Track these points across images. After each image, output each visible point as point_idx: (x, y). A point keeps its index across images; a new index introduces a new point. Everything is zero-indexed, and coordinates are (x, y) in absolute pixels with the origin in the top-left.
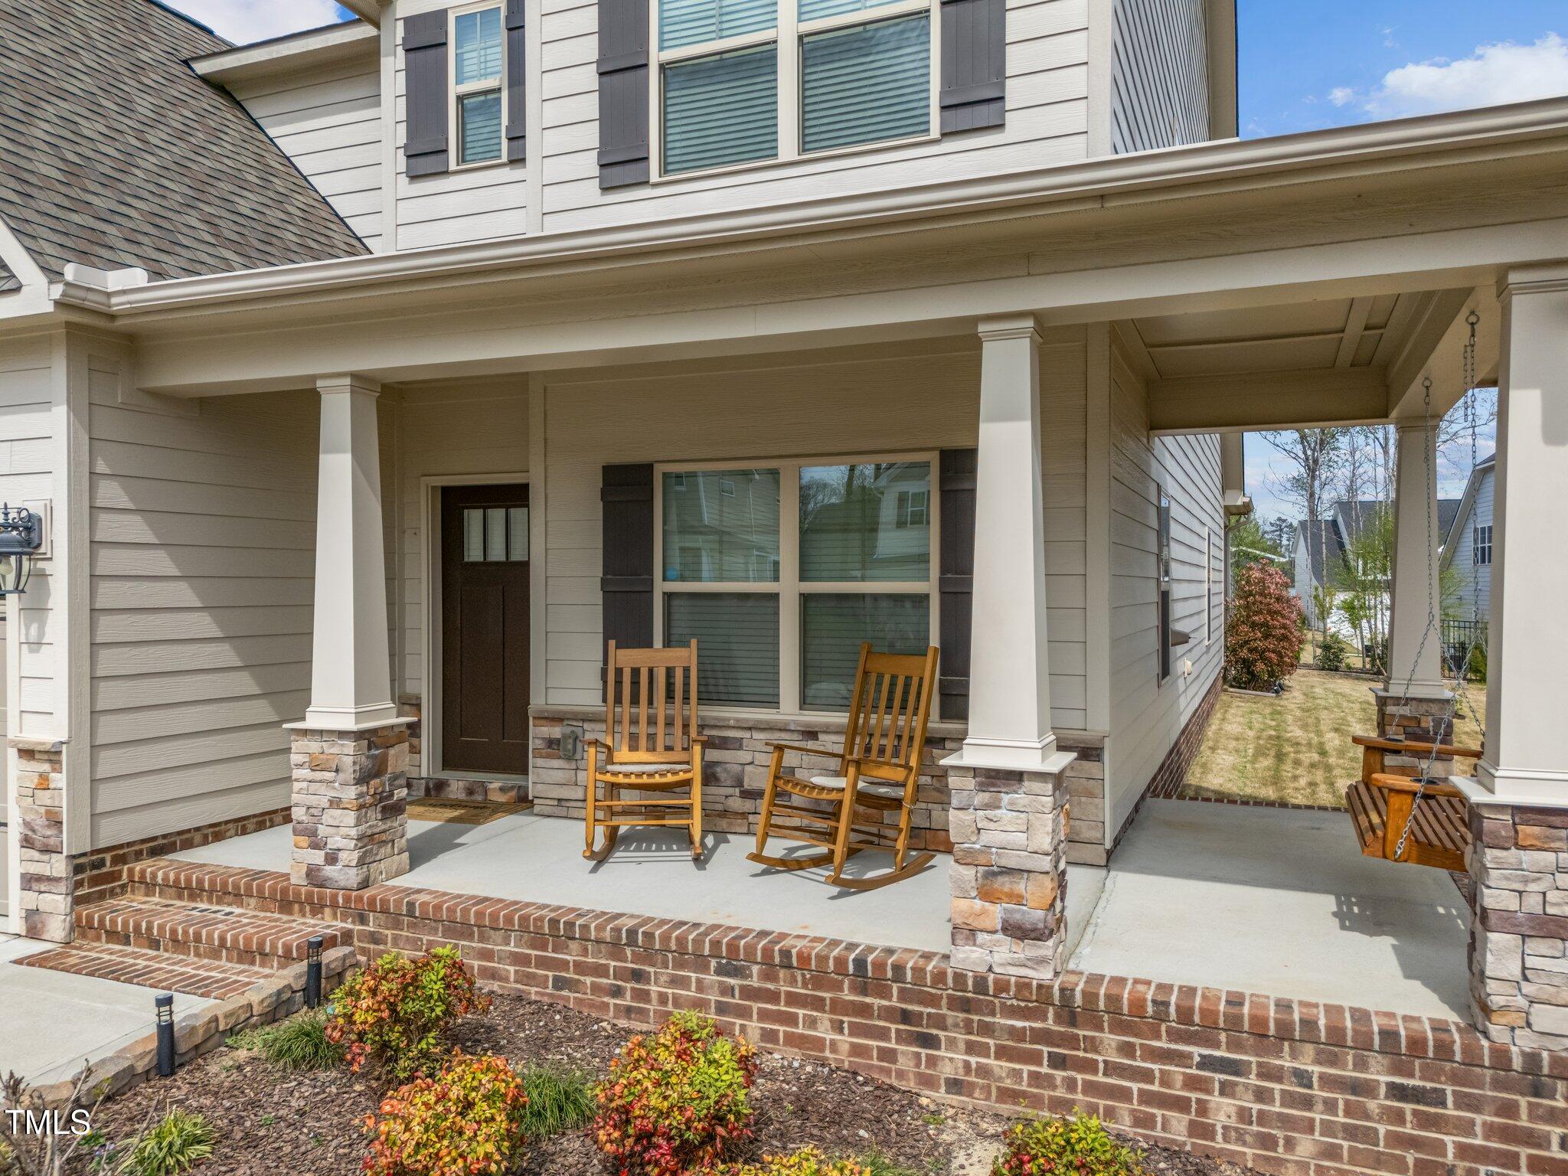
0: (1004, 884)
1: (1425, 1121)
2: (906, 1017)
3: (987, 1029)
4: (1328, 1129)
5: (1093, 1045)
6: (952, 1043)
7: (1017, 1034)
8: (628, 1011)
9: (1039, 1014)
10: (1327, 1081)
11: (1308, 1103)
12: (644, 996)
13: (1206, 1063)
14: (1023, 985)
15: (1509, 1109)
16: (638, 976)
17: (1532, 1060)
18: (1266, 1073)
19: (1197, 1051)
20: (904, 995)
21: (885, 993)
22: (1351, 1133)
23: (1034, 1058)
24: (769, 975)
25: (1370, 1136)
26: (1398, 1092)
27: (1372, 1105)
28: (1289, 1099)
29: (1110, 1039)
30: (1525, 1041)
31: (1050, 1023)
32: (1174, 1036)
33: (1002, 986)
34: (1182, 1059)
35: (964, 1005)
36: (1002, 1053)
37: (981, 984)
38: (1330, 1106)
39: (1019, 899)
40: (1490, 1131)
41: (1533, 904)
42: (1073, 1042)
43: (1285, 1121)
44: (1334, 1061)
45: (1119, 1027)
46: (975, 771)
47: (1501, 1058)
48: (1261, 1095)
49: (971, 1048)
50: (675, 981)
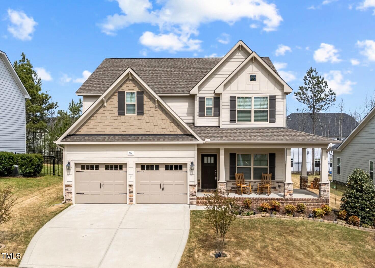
0: (289, 191)
1: (318, 204)
2: (282, 202)
3: (288, 202)
4: (312, 206)
5: (296, 202)
6: (285, 204)
7: (290, 202)
8: (256, 205)
9: (292, 201)
10: (312, 203)
11: (310, 204)
12: (258, 204)
13: (304, 203)
14: (291, 199)
15: (322, 203)
16: (257, 202)
17: (324, 199)
18: (308, 203)
19: (303, 202)
20: (281, 201)
21: (280, 201)
22: (313, 206)
23: (292, 204)
24: (269, 201)
25: (314, 206)
26: (316, 203)
27: (314, 204)
28: (309, 204)
29: (297, 202)
30: (323, 198)
31: (293, 201)
32: (302, 201)
33: (289, 199)
34: (302, 203)
35: (286, 201)
36: (289, 204)
37: (288, 199)
38: (312, 204)
39: (290, 192)
40: (321, 204)
41: (324, 189)
42: (294, 202)
43: (309, 206)
44: (312, 201)
45: (298, 201)
46: (287, 183)
47: (322, 199)
48: (307, 204)
49: (287, 204)
50: (261, 202)
